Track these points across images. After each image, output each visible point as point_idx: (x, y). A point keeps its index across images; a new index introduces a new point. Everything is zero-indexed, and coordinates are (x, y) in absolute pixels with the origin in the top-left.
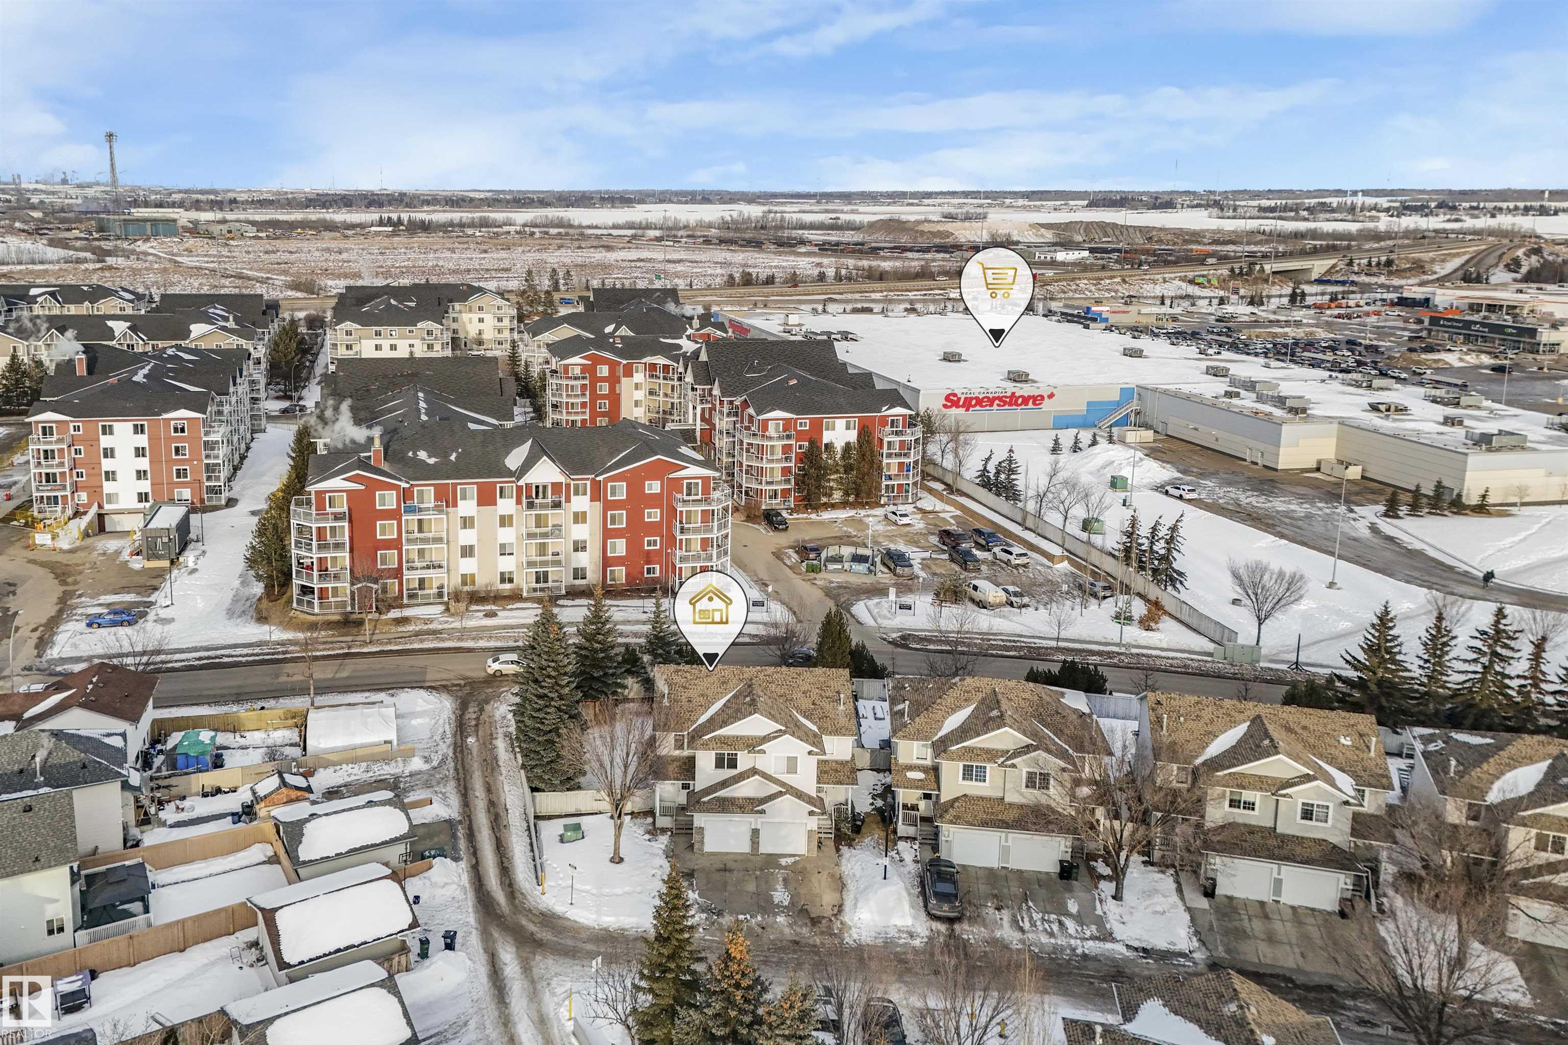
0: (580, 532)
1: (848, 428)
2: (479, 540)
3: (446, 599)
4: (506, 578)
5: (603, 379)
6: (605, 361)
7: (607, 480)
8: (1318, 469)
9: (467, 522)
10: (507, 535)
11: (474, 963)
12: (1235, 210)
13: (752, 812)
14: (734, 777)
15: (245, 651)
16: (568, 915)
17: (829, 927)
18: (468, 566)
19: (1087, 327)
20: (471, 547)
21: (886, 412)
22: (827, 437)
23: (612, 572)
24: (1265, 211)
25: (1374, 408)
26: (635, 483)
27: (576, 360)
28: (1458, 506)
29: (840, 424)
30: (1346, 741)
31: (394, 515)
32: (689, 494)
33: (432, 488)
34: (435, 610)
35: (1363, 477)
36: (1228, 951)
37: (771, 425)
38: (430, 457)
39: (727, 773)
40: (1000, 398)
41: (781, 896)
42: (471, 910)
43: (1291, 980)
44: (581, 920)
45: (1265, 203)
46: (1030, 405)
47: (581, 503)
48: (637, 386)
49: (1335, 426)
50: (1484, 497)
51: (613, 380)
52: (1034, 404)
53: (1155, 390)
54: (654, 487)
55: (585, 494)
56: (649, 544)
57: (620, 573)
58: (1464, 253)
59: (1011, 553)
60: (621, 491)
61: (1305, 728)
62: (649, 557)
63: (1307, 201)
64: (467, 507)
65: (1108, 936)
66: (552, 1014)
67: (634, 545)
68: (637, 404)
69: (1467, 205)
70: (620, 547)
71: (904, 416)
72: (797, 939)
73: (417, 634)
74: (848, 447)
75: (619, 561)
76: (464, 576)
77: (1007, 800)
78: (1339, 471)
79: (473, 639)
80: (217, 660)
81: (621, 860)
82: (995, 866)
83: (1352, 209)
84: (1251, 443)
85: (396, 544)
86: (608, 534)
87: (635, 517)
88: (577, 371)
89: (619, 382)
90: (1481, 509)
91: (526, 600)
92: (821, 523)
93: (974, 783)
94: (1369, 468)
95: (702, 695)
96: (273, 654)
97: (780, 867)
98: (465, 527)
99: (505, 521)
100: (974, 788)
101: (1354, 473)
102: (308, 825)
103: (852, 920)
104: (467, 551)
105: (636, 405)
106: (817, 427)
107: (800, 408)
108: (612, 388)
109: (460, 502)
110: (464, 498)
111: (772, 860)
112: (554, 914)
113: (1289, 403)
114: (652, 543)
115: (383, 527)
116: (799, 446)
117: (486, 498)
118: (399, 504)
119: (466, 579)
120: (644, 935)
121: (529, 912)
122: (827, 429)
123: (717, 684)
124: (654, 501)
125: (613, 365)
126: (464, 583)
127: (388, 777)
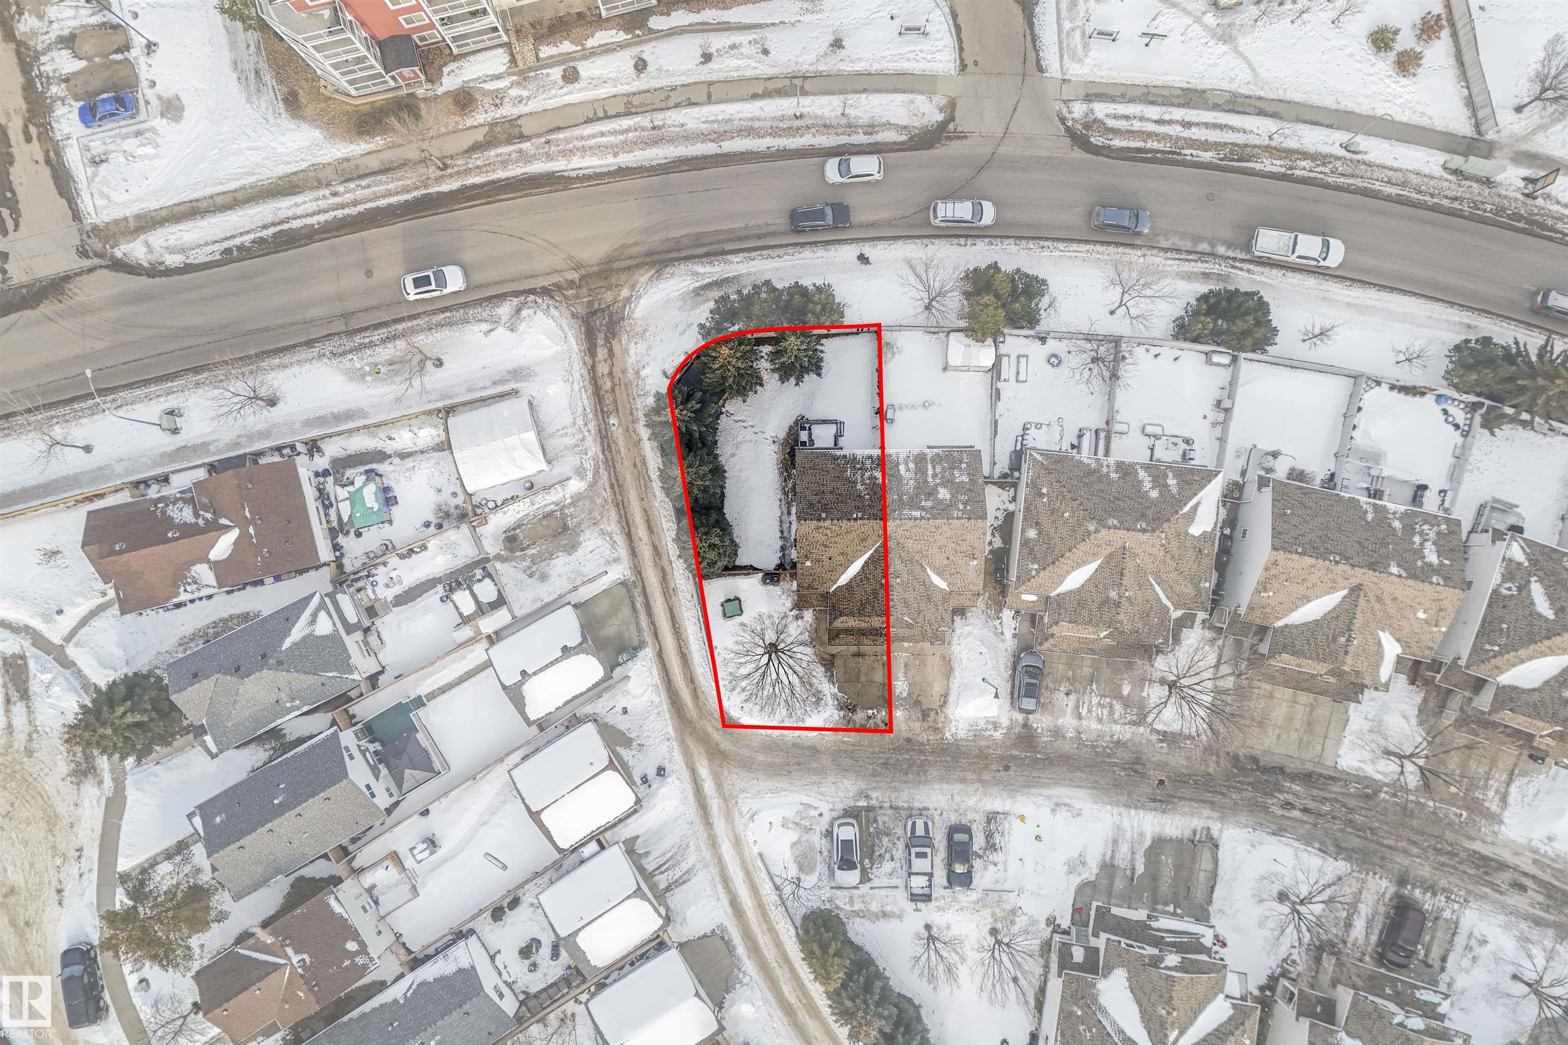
3: (503, 36)
11: (682, 782)
17: (935, 721)
34: (498, 64)
42: (667, 716)
61: (1395, 599)
65: (1142, 720)
66: (742, 836)
72: (910, 736)
95: (842, 553)
96: (343, 206)
97: (903, 649)
102: (524, 687)
103: (953, 714)
121: (711, 716)
123: (857, 541)
127: (552, 507)
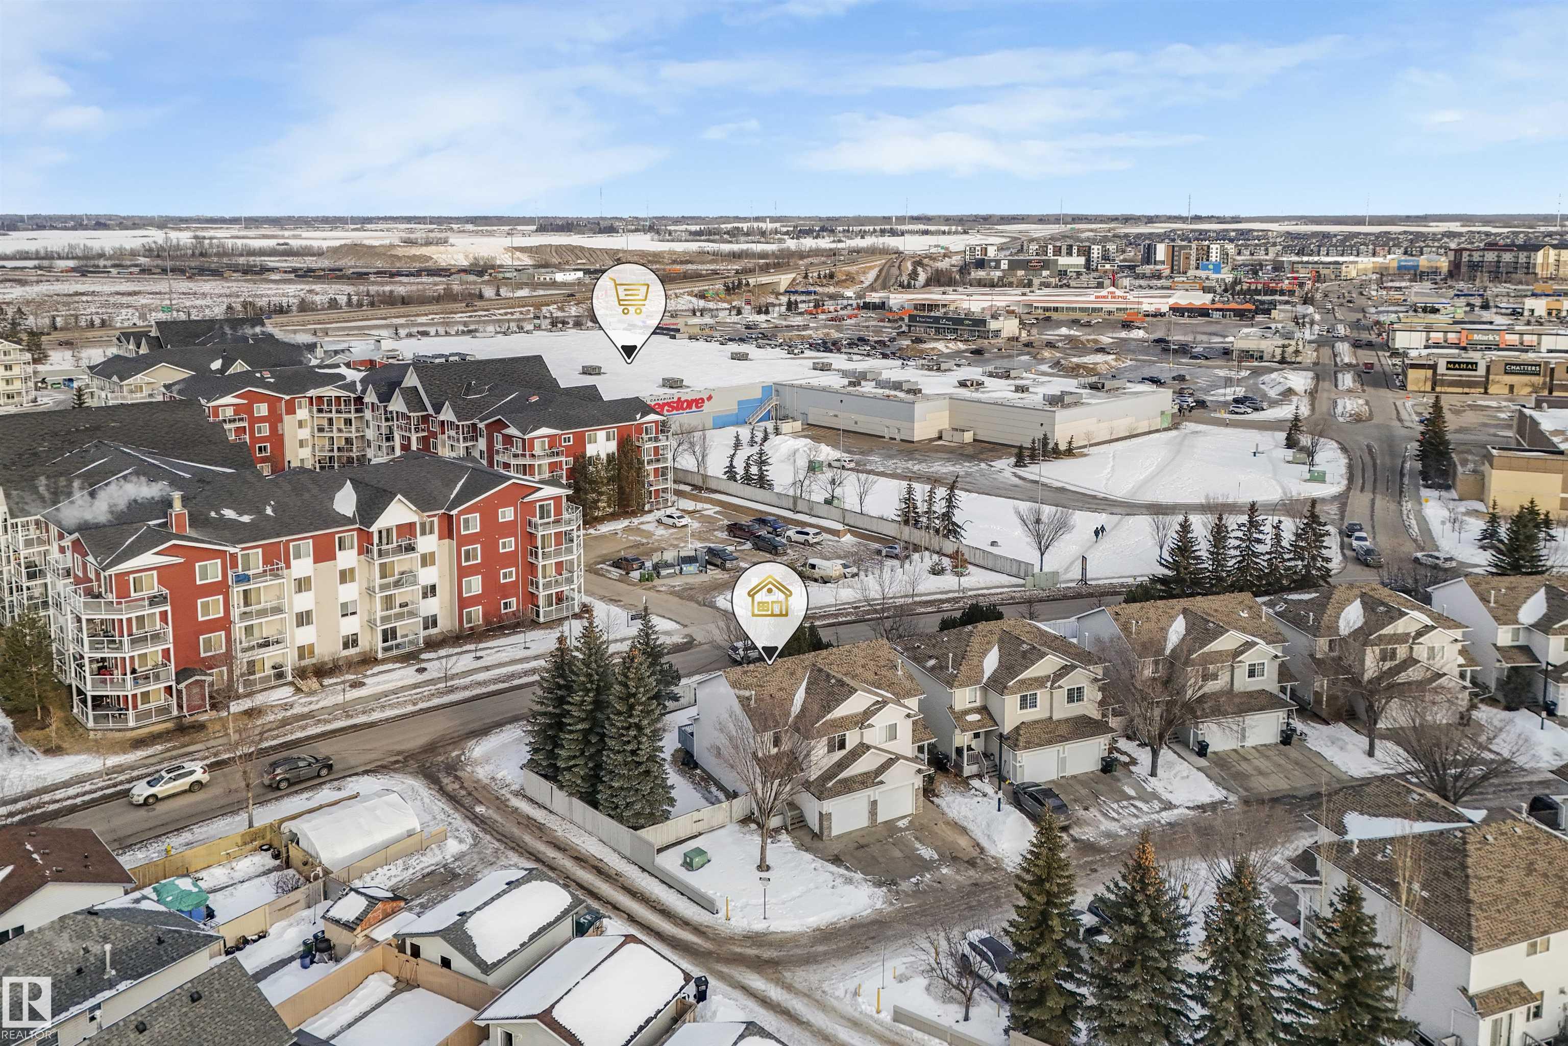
0: (428, 576)
1: (608, 439)
2: (317, 603)
3: (290, 678)
4: (351, 641)
5: (262, 419)
6: (262, 398)
7: (461, 513)
8: (940, 438)
9: (302, 585)
10: (349, 592)
11: (736, 1000)
12: (670, 234)
13: (875, 784)
14: (845, 757)
15: (71, 791)
16: (772, 929)
17: (987, 864)
18: (306, 636)
19: (674, 337)
20: (308, 613)
21: (640, 419)
22: (591, 450)
23: (469, 613)
24: (696, 235)
25: (963, 384)
26: (488, 513)
27: (229, 399)
28: (1056, 453)
29: (601, 435)
30: (1245, 615)
31: (222, 588)
32: (542, 518)
33: (260, 550)
34: (284, 693)
35: (975, 440)
36: (1246, 790)
37: (537, 444)
38: (241, 515)
39: (839, 755)
40: (668, 404)
41: (927, 853)
43: (1294, 797)
44: (788, 929)
45: (694, 228)
46: (694, 409)
47: (427, 543)
48: (301, 424)
49: (947, 401)
50: (1070, 443)
51: (274, 419)
52: (697, 407)
53: (792, 386)
54: (507, 514)
55: (431, 532)
56: (505, 577)
57: (477, 612)
58: (875, 266)
59: (808, 534)
60: (474, 524)
61: (1216, 611)
62: (506, 591)
63: (723, 226)
64: (303, 566)
65: (1169, 806)
66: (857, 1015)
67: (490, 583)
68: (302, 444)
69: (841, 229)
70: (475, 585)
71: (656, 422)
72: (972, 882)
73: (284, 723)
74: (610, 457)
75: (474, 601)
76: (301, 649)
77: (1054, 718)
78: (957, 437)
79: (364, 713)
80: (38, 811)
81: (768, 868)
82: (1055, 777)
83: (763, 233)
84: (888, 422)
85: (224, 624)
86: (463, 573)
87: (490, 550)
88: (230, 412)
89: (281, 420)
90: (1070, 452)
91: (384, 661)
92: (602, 537)
93: (1029, 710)
94: (978, 432)
95: (780, 689)
96: (115, 786)
97: (901, 830)
98: (300, 591)
99: (345, 576)
100: (1030, 714)
101: (968, 437)
102: (467, 925)
103: (996, 853)
104: (303, 619)
105: (301, 446)
106: (581, 441)
107: (563, 423)
108: (274, 429)
109: (293, 562)
110: (298, 556)
111: (890, 825)
112: (757, 933)
113: (905, 387)
114: (509, 575)
115: (206, 606)
116: (566, 461)
117: (324, 553)
118: (225, 574)
119: (302, 652)
120: (853, 922)
121: (731, 939)
122: (590, 442)
123: (787, 677)
124: (508, 529)
125: (273, 403)
126: (301, 657)
127: (433, 868)
